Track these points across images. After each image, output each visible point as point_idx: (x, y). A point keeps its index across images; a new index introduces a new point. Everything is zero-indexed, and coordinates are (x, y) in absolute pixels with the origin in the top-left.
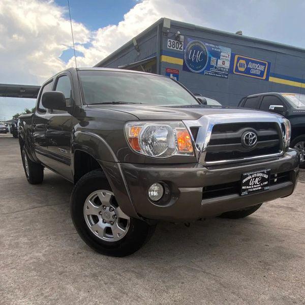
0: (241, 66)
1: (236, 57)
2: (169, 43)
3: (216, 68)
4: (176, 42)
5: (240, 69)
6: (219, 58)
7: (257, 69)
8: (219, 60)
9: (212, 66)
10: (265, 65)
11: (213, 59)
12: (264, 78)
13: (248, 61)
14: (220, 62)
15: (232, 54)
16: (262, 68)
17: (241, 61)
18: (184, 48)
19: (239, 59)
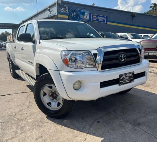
0: (94, 18)
1: (92, 14)
2: (61, 10)
3: (83, 19)
4: (64, 9)
5: (94, 19)
6: (84, 15)
7: (101, 19)
8: (84, 16)
9: (81, 18)
10: (105, 17)
11: (81, 15)
12: (105, 22)
13: (97, 16)
14: (85, 17)
15: (90, 13)
16: (104, 19)
17: (94, 16)
18: (68, 11)
19: (93, 15)
